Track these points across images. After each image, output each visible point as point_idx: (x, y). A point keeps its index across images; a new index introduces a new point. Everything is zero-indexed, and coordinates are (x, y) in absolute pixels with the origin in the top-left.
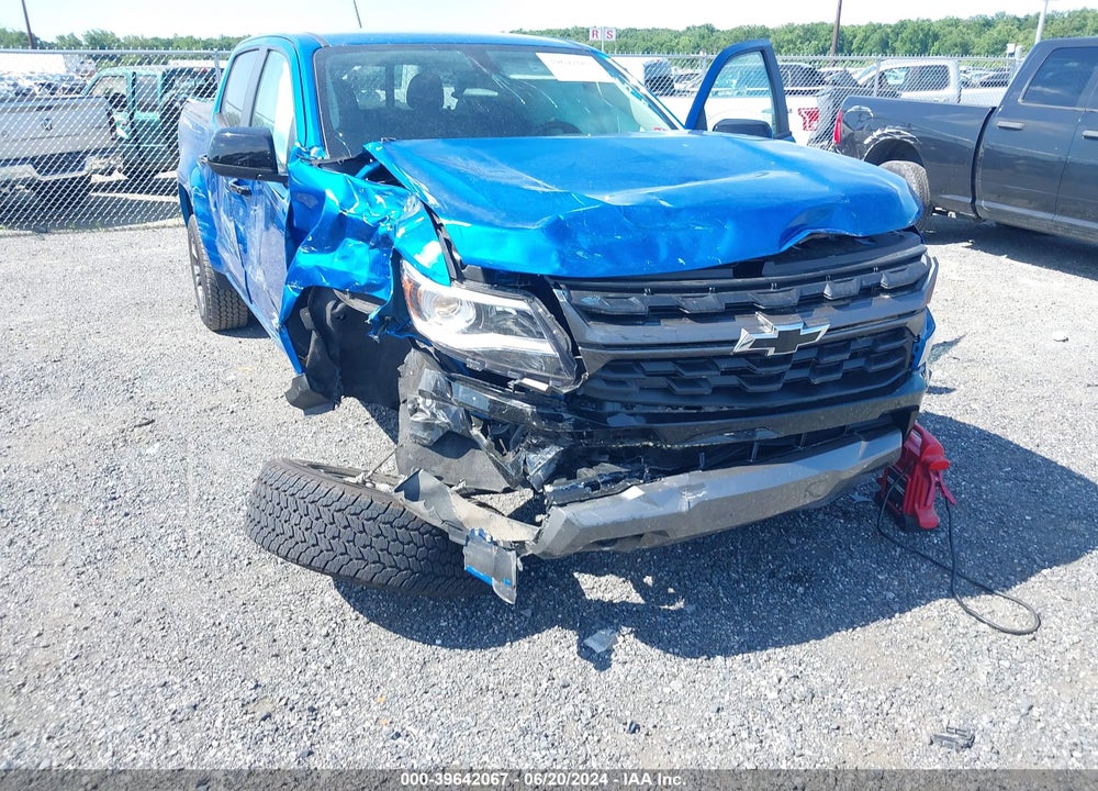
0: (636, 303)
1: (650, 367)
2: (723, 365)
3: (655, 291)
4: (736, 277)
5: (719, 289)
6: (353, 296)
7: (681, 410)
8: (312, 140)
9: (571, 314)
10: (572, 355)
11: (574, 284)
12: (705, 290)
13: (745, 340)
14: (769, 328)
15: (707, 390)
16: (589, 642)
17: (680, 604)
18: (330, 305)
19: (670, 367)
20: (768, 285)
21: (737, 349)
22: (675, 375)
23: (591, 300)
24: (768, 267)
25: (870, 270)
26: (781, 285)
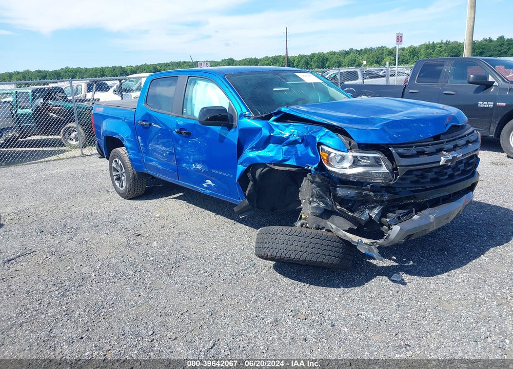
0: (413, 151)
1: (415, 173)
2: (435, 170)
3: (416, 146)
4: (434, 140)
5: (432, 145)
6: (275, 165)
7: (420, 188)
8: (244, 110)
9: (396, 156)
10: (394, 171)
11: (396, 146)
12: (428, 145)
13: (443, 161)
14: (450, 156)
15: (429, 180)
16: (392, 278)
17: (411, 263)
18: (259, 170)
19: (419, 173)
20: (443, 143)
21: (441, 163)
22: (422, 175)
23: (401, 150)
24: (442, 137)
25: (465, 136)
26: (447, 142)
